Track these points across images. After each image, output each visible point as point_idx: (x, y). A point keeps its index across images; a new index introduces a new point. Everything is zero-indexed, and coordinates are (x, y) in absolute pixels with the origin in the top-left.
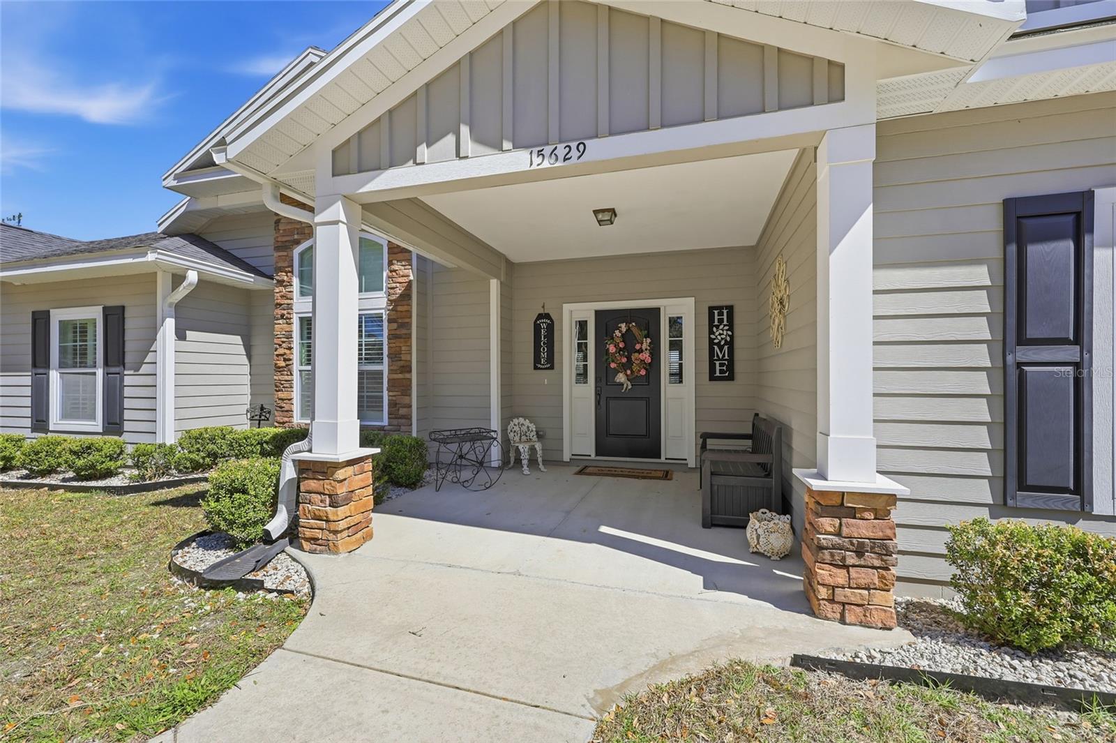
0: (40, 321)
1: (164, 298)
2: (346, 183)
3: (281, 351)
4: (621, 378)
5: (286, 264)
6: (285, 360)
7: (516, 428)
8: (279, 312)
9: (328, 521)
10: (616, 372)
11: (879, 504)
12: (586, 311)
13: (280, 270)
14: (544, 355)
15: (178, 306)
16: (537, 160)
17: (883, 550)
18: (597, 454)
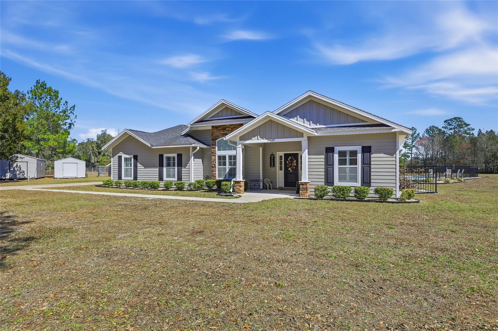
0: (161, 156)
1: (192, 153)
2: (242, 142)
3: (213, 163)
4: (290, 169)
5: (214, 144)
6: (214, 165)
7: (266, 181)
8: (213, 154)
9: (239, 189)
10: (289, 168)
11: (306, 183)
12: (282, 154)
13: (213, 145)
14: (272, 164)
15: (194, 154)
16: (268, 141)
17: (306, 189)
18: (285, 187)
